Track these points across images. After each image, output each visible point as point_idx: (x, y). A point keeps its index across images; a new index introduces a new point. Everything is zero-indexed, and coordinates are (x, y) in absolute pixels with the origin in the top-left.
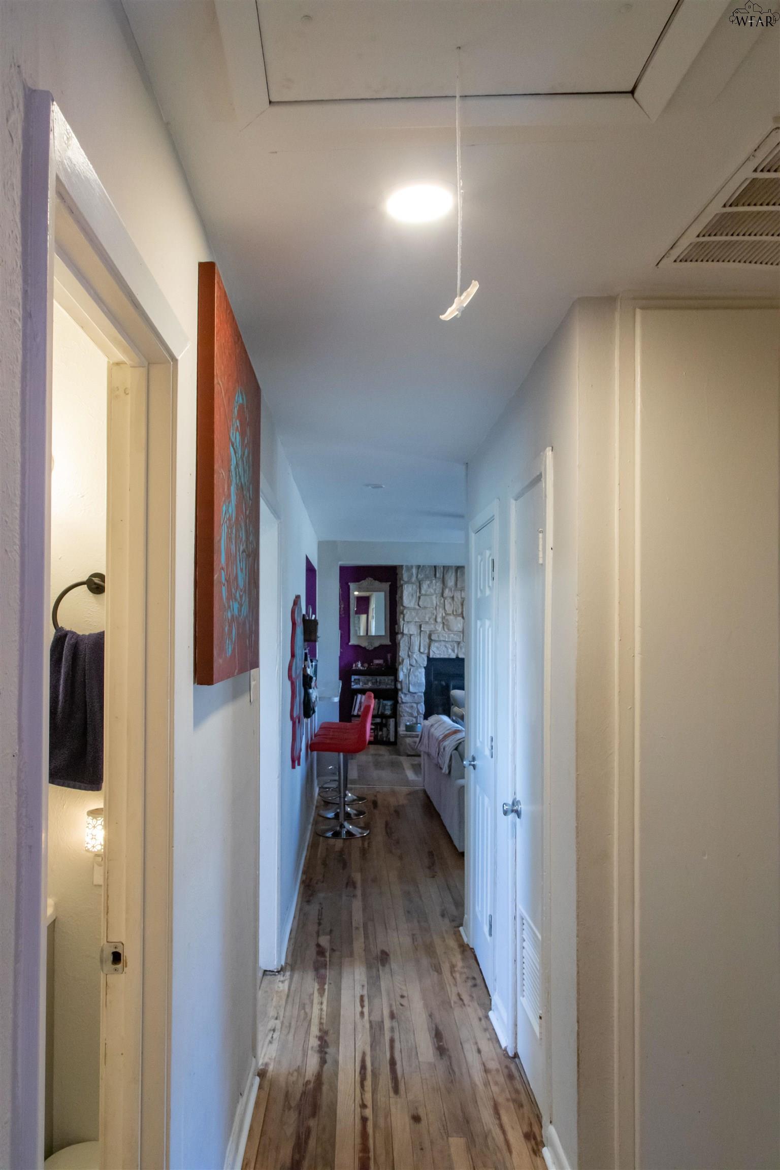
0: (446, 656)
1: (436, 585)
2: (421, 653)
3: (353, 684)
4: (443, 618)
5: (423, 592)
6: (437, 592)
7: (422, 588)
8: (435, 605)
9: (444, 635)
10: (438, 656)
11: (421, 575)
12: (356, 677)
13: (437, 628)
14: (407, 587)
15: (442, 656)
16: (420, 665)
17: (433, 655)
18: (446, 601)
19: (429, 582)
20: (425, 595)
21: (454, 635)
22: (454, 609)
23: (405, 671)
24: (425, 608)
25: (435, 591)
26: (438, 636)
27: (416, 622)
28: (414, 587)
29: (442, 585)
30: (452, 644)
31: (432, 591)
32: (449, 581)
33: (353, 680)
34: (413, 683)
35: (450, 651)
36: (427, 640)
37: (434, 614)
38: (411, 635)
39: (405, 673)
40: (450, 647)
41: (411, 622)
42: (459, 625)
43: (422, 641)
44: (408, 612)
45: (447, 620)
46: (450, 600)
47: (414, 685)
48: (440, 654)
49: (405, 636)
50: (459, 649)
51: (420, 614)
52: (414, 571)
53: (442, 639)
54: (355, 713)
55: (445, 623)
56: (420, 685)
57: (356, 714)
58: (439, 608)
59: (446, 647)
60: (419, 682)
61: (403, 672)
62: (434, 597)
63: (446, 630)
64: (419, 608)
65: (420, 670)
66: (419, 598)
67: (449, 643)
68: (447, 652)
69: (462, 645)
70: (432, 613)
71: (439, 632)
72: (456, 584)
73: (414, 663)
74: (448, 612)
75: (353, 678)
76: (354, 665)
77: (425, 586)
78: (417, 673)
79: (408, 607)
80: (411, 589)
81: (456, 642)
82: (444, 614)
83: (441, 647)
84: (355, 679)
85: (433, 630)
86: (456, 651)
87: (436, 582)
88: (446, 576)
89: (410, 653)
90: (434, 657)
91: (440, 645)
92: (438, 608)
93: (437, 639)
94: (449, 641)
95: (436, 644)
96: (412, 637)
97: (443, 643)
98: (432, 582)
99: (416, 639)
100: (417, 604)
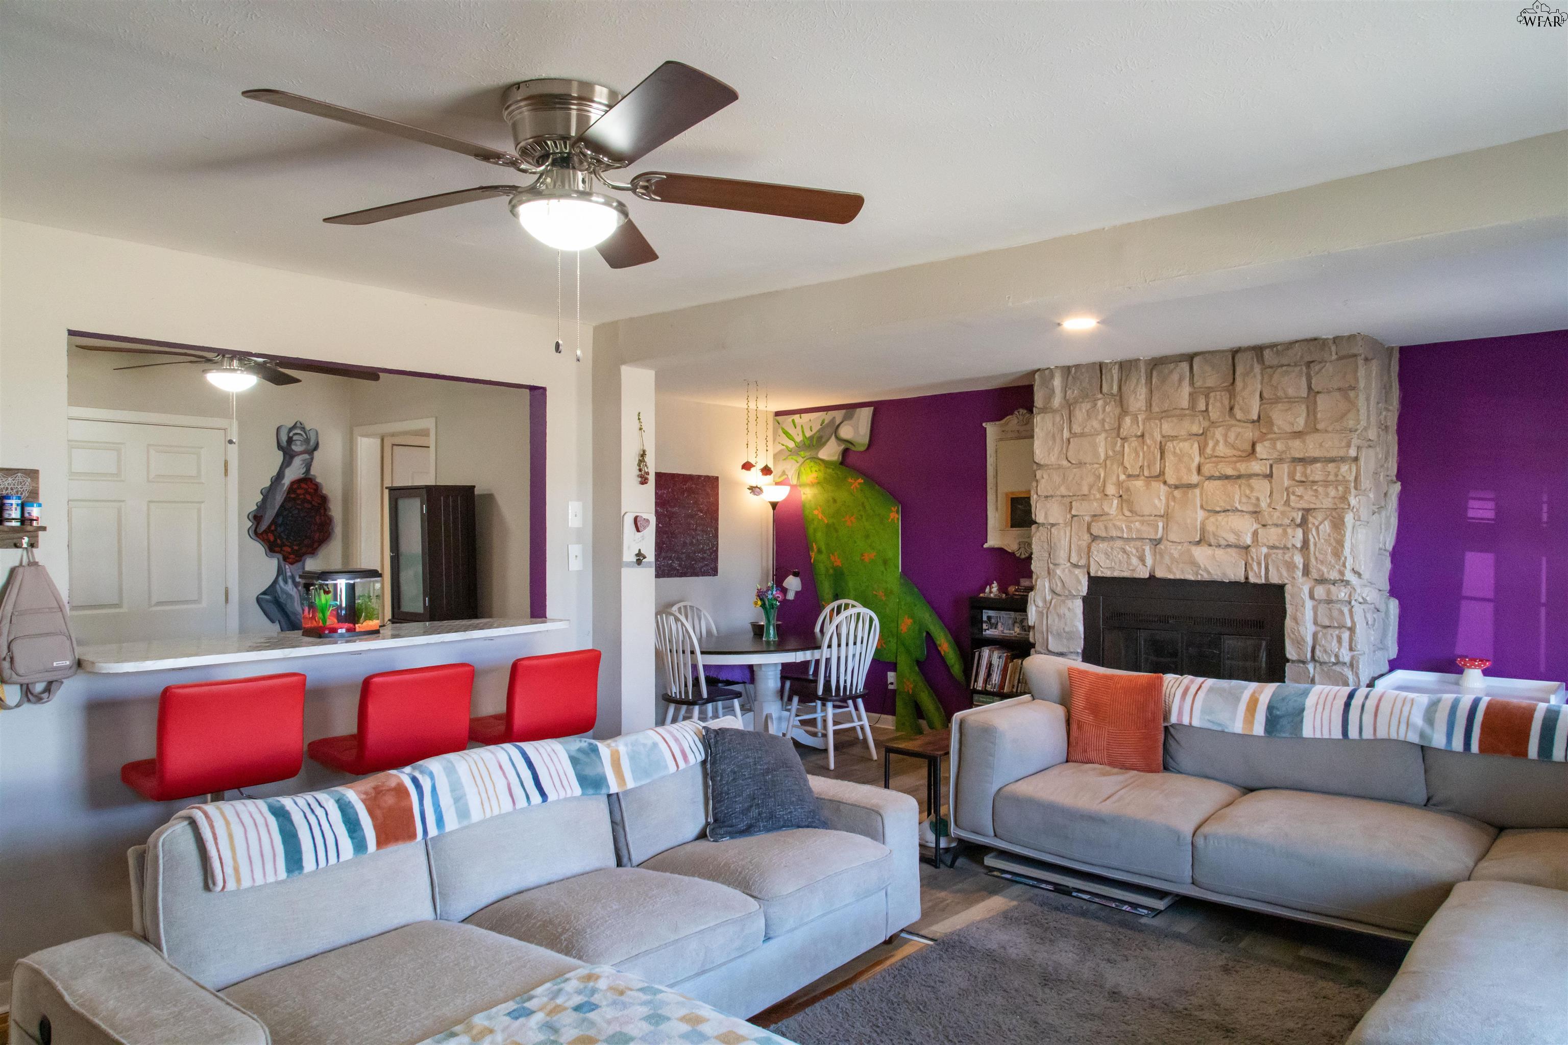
0: (1126, 574)
1: (1104, 411)
2: (1076, 566)
3: (985, 626)
4: (1119, 484)
5: (1077, 429)
6: (1107, 427)
7: (1073, 419)
8: (1103, 456)
9: (1118, 523)
10: (1108, 574)
11: (1073, 393)
12: (991, 613)
13: (1106, 509)
14: (1043, 418)
15: (1116, 574)
16: (1070, 591)
17: (1097, 572)
18: (1126, 445)
19: (1089, 406)
20: (1082, 435)
21: (1142, 523)
22: (1146, 464)
23: (1040, 604)
24: (1081, 464)
25: (1103, 426)
26: (1106, 528)
27: (1063, 496)
28: (1058, 418)
29: (1118, 411)
30: (1139, 544)
31: (1096, 424)
32: (1132, 399)
33: (985, 618)
34: (1055, 632)
35: (1135, 561)
36: (1086, 537)
37: (1099, 477)
38: (1053, 525)
39: (1040, 609)
40: (1134, 551)
41: (1052, 496)
42: (1156, 501)
43: (1074, 539)
44: (1045, 476)
45: (1128, 490)
46: (1135, 443)
47: (1059, 635)
48: (1112, 569)
49: (1041, 528)
50: (1158, 557)
51: (1070, 479)
52: (1057, 382)
53: (1114, 533)
54: (980, 685)
55: (1124, 497)
56: (1070, 636)
57: (980, 689)
58: (1112, 465)
59: (1124, 551)
60: (1067, 629)
61: (1037, 606)
62: (1101, 439)
63: (1127, 513)
64: (1070, 464)
65: (1069, 603)
66: (1069, 440)
67: (1132, 544)
68: (1129, 564)
69: (1163, 547)
70: (1094, 474)
71: (1111, 517)
72: (1149, 405)
73: (1059, 589)
74: (1130, 471)
75: (986, 614)
76: (987, 590)
77: (1080, 414)
78: (1063, 610)
79: (1047, 465)
80: (1050, 425)
81: (1150, 540)
82: (1123, 477)
83: (1115, 553)
84: (989, 618)
85: (1099, 512)
86: (1149, 561)
87: (1106, 404)
88: (1124, 388)
89: (1051, 566)
90: (1099, 574)
91: (1112, 548)
92: (1108, 462)
93: (1104, 534)
94: (1133, 539)
95: (1103, 546)
96: (1053, 530)
97: (1119, 543)
98: (1096, 405)
99: (1062, 533)
100: (1063, 456)
